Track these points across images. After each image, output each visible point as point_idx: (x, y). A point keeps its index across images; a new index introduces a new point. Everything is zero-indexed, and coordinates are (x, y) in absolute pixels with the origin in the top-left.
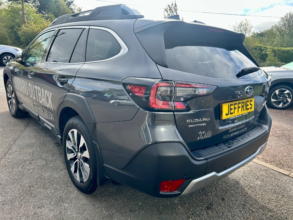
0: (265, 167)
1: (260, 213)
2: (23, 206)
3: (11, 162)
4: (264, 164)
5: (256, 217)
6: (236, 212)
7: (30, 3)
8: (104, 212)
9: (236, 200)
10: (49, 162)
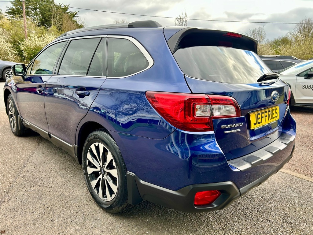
0: (300, 178)
1: (303, 226)
2: (46, 227)
3: (27, 181)
4: (298, 175)
5: (300, 231)
6: (277, 226)
7: (31, 16)
8: (135, 230)
9: (275, 214)
10: (67, 179)
